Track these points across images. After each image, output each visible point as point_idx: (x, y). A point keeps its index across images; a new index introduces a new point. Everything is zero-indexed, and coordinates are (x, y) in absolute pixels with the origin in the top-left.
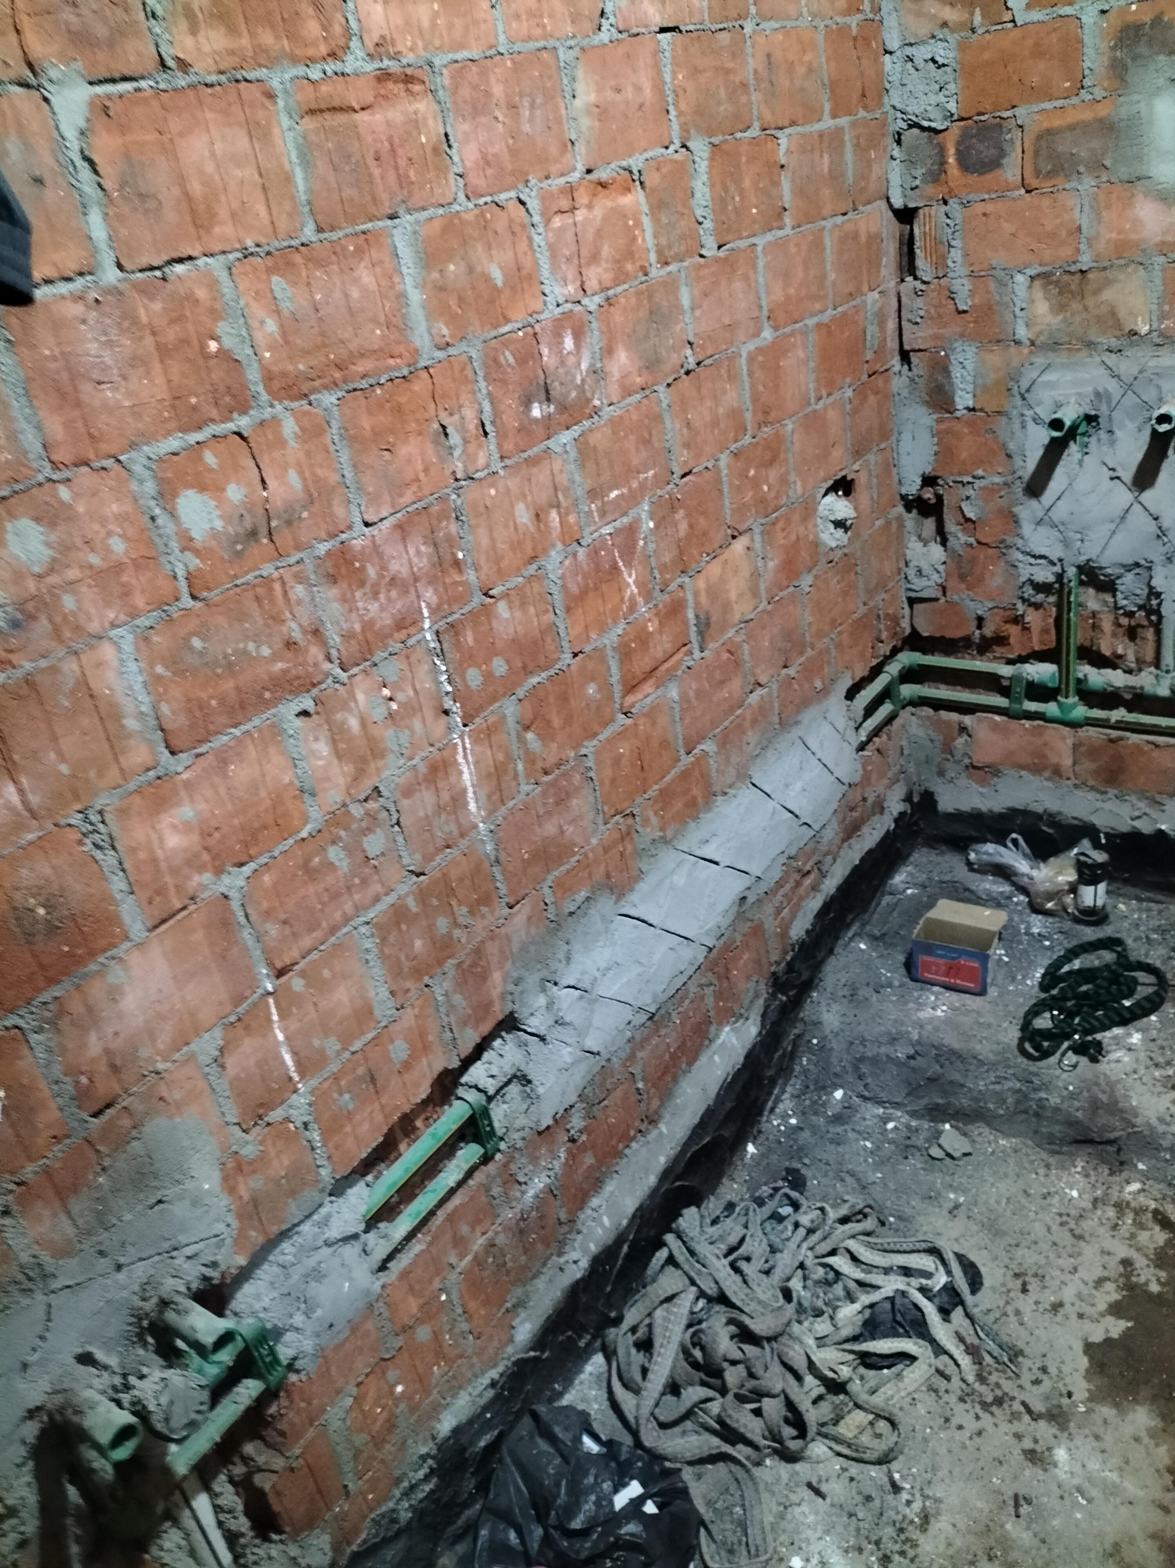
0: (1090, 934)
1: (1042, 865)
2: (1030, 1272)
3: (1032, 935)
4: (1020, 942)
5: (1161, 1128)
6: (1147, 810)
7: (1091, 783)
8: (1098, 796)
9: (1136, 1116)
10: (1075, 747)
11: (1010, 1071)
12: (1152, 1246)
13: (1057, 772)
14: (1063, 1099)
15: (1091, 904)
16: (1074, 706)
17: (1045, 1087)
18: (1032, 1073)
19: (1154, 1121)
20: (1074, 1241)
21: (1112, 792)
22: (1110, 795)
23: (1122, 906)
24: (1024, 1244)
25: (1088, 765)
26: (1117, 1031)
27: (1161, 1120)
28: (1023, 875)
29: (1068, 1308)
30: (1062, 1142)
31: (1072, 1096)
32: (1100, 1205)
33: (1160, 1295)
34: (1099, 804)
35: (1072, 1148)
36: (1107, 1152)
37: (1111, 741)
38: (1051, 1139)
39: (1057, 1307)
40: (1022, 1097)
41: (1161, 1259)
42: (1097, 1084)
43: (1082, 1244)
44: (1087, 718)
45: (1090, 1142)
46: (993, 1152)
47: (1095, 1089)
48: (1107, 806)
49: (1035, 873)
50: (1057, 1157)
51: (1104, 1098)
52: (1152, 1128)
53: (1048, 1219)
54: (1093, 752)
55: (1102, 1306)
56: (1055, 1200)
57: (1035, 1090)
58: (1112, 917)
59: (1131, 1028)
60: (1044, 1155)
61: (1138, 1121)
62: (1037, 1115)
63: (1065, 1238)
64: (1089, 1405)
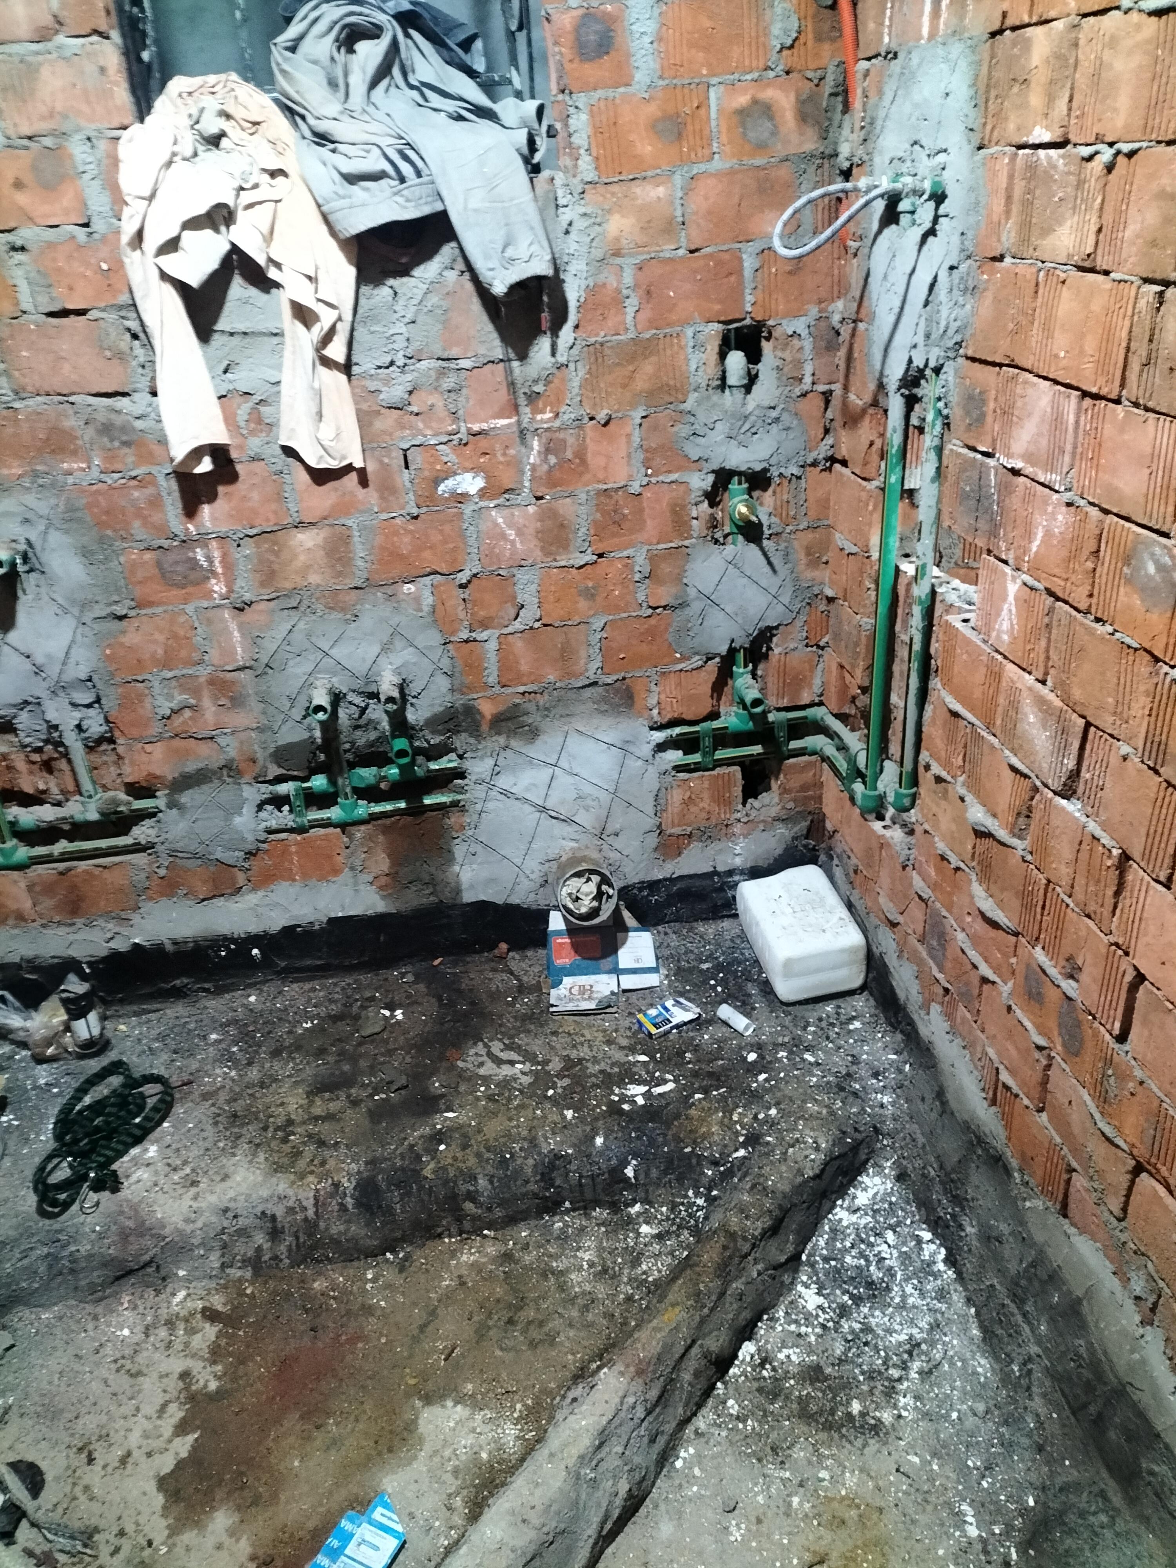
0: (94, 1065)
1: (34, 1014)
2: (93, 1439)
3: (40, 1087)
4: (29, 1099)
5: (189, 1228)
6: (117, 930)
7: (57, 918)
8: (67, 929)
9: (164, 1227)
10: (30, 888)
11: (35, 1239)
12: (204, 1346)
13: (20, 917)
14: (92, 1242)
15: (87, 1036)
16: (15, 849)
17: (73, 1239)
18: (58, 1231)
19: (181, 1225)
20: (132, 1381)
21: (79, 922)
22: (79, 925)
23: (122, 1027)
24: (84, 1410)
25: (48, 903)
26: (135, 1151)
27: (187, 1221)
28: (18, 1029)
29: (136, 1453)
30: (104, 1286)
31: (101, 1236)
32: (151, 1331)
33: (218, 1391)
34: (71, 937)
35: (114, 1288)
36: (149, 1275)
37: (61, 874)
38: (92, 1289)
39: (124, 1461)
40: (52, 1259)
41: (215, 1354)
42: (122, 1213)
43: (141, 1379)
44: (31, 858)
45: (130, 1272)
46: (37, 1333)
47: (121, 1218)
48: (79, 936)
49: (28, 1024)
50: (103, 1303)
51: (130, 1224)
52: (180, 1232)
53: (104, 1373)
54: (49, 889)
55: (168, 1431)
56: (108, 1350)
57: (63, 1247)
58: (113, 1041)
59: (146, 1143)
60: (89, 1308)
61: (167, 1231)
62: (72, 1271)
63: (122, 1382)
64: (170, 1541)
